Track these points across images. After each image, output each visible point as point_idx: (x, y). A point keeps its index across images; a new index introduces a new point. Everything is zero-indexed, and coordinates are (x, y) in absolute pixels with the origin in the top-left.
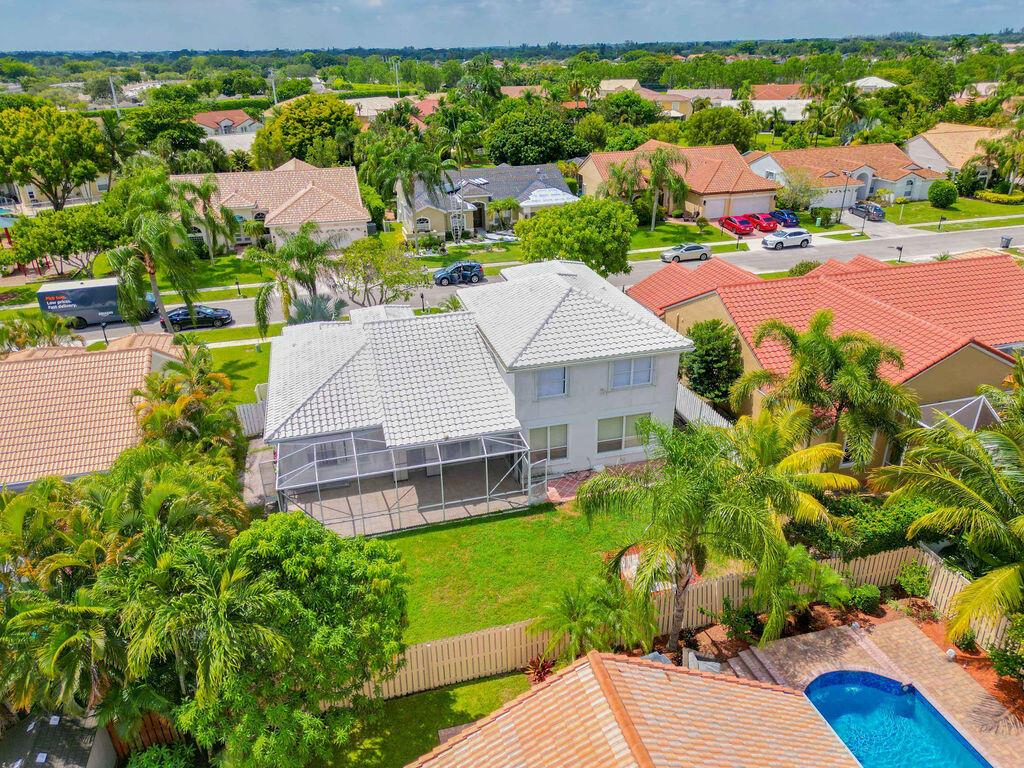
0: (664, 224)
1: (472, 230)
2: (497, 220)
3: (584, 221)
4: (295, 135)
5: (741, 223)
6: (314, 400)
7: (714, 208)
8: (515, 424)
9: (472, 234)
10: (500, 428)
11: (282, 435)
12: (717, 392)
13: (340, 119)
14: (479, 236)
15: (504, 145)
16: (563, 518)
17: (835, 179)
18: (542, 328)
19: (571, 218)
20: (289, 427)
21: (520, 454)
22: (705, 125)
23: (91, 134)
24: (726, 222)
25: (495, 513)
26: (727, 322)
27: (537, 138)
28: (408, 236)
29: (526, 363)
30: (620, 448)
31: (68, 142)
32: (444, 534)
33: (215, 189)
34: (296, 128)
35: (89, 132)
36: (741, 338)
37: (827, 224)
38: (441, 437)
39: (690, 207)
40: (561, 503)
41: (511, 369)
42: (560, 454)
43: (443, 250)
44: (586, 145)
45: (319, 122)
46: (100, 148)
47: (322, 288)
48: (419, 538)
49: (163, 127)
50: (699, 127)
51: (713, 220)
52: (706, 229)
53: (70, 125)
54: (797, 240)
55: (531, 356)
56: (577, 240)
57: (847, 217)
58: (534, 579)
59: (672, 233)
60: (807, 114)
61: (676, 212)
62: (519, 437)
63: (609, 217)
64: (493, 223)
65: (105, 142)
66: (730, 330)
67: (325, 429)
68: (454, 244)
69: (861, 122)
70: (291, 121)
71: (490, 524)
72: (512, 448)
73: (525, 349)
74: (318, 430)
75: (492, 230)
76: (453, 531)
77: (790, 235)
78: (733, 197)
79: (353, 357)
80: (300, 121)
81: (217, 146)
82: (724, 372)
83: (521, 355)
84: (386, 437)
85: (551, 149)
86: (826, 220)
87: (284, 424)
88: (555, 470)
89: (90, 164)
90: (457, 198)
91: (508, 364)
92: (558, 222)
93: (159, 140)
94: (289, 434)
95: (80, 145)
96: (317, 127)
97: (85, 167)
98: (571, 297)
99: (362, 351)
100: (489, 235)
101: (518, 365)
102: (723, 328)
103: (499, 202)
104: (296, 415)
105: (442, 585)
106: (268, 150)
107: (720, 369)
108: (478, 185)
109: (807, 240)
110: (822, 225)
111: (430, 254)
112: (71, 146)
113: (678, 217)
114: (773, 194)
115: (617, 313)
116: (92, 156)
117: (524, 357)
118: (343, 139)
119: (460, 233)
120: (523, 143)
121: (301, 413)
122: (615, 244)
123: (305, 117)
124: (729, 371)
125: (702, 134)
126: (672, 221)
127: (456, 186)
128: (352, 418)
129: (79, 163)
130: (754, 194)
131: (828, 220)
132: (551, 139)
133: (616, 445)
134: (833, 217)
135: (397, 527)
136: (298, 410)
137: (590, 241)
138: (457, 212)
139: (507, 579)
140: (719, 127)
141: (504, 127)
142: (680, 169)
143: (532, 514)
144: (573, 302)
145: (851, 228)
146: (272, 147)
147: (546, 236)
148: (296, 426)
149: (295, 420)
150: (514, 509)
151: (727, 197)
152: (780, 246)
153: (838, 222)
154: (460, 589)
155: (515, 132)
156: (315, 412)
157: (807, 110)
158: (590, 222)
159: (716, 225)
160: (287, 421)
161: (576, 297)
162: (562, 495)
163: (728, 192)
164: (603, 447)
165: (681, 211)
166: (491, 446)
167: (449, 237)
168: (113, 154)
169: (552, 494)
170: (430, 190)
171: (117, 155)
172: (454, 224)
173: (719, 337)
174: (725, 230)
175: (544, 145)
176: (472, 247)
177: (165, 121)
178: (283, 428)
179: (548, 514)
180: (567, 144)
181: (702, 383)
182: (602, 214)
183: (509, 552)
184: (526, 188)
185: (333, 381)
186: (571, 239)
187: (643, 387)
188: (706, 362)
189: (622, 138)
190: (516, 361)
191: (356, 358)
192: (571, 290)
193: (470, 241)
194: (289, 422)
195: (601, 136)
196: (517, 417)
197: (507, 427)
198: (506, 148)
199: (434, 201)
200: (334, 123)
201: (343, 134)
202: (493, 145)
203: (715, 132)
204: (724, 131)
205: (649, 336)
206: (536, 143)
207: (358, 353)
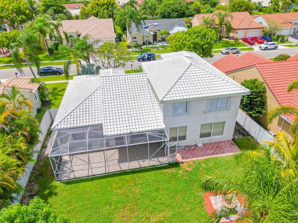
0: (222, 40)
1: (152, 41)
2: (161, 38)
3: (195, 36)
4: (95, 9)
5: (252, 40)
6: (75, 111)
7: (240, 35)
8: (163, 126)
9: (152, 43)
10: (156, 128)
11: (59, 127)
12: (254, 112)
13: (110, 4)
14: (154, 44)
15: (165, 12)
16: (184, 171)
17: (286, 25)
18: (177, 82)
19: (190, 35)
20: (63, 123)
21: (164, 142)
22: (236, 6)
23: (24, 7)
24: (245, 40)
25: (152, 166)
26: (260, 79)
27: (177, 10)
28: (129, 43)
29: (169, 99)
30: (210, 136)
31: (16, 9)
32: (128, 177)
33: (61, 25)
34: (96, 7)
35: (24, 6)
36: (266, 87)
37: (283, 41)
38: (129, 131)
39: (231, 35)
40: (183, 163)
41: (162, 102)
42: (183, 138)
43: (141, 48)
44: (194, 12)
45: (103, 5)
46: (27, 12)
47: (92, 62)
48: (116, 178)
49: (51, 6)
50: (234, 7)
51: (240, 39)
52: (237, 42)
53: (17, 3)
54: (273, 47)
55: (171, 95)
56: (192, 43)
57: (290, 39)
58: (169, 208)
59: (225, 43)
60: (270, 4)
61: (226, 36)
62: (165, 133)
63: (205, 34)
64: (160, 39)
65: (29, 10)
66: (262, 84)
67: (78, 125)
68: (145, 46)
69: (293, 5)
70: (94, 5)
71: (149, 173)
72: (161, 139)
73: (169, 92)
74: (75, 125)
75: (160, 41)
76: (132, 175)
77: (271, 44)
78: (248, 31)
79: (95, 91)
80: (97, 5)
81: (69, 12)
82: (258, 103)
83: (167, 95)
84: (104, 130)
85: (181, 13)
86: (283, 40)
87: (61, 122)
88: (180, 145)
89: (24, 17)
90: (147, 30)
91: (160, 99)
92: (185, 36)
93: (50, 10)
94: (62, 126)
95: (20, 10)
96: (102, 7)
97: (22, 18)
98: (191, 67)
99: (98, 89)
100: (158, 43)
101: (165, 99)
102: (258, 83)
103: (162, 31)
104: (66, 118)
105: (124, 207)
106: (85, 13)
107: (257, 101)
108: (155, 25)
109: (277, 47)
110: (281, 41)
111: (137, 50)
112: (17, 10)
113: (226, 38)
114: (262, 30)
115: (213, 75)
116: (24, 14)
117: (168, 96)
118: (111, 11)
119: (148, 43)
120: (171, 11)
121: (69, 117)
122: (207, 46)
123: (99, 3)
124: (261, 102)
125: (235, 9)
126: (225, 39)
127: (147, 26)
128: (91, 120)
129: (20, 17)
130: (256, 29)
131: (283, 39)
132: (181, 10)
133: (208, 135)
134: (285, 38)
135: (107, 172)
136: (68, 115)
137: (197, 44)
138: (147, 35)
139: (156, 207)
140: (241, 7)
141: (165, 6)
142: (229, 19)
143: (169, 168)
144: (192, 70)
145: (292, 43)
146: (86, 12)
147: (179, 42)
148: (66, 123)
149: (66, 120)
150: (161, 164)
151: (245, 30)
152: (266, 49)
153: (287, 40)
154: (132, 211)
155: (169, 8)
156: (75, 116)
157: (270, 2)
158: (197, 36)
159: (241, 41)
160: (62, 120)
161: (194, 67)
162: (183, 158)
163: (246, 29)
164: (202, 136)
165: (228, 36)
166: (151, 137)
167: (144, 44)
168: (32, 14)
169: (178, 157)
170: (137, 26)
171: (34, 14)
172: (146, 39)
173: (257, 87)
174: (245, 43)
175: (179, 12)
176: (152, 48)
177: (52, 3)
178: (60, 124)
179: (177, 168)
180: (187, 12)
181: (247, 107)
182: (202, 33)
183: (157, 190)
184: (172, 27)
185: (85, 102)
186: (190, 43)
187: (223, 110)
188: (250, 98)
189: (207, 10)
190: (164, 98)
191: (96, 92)
192: (191, 64)
193: (151, 46)
194: (63, 121)
195: (199, 9)
196: (164, 122)
197: (159, 127)
198: (165, 13)
199: (139, 31)
200: (108, 5)
201: (111, 9)
202: (161, 13)
203: (240, 8)
204: (243, 8)
205: (228, 87)
206: (176, 11)
207: (97, 90)
